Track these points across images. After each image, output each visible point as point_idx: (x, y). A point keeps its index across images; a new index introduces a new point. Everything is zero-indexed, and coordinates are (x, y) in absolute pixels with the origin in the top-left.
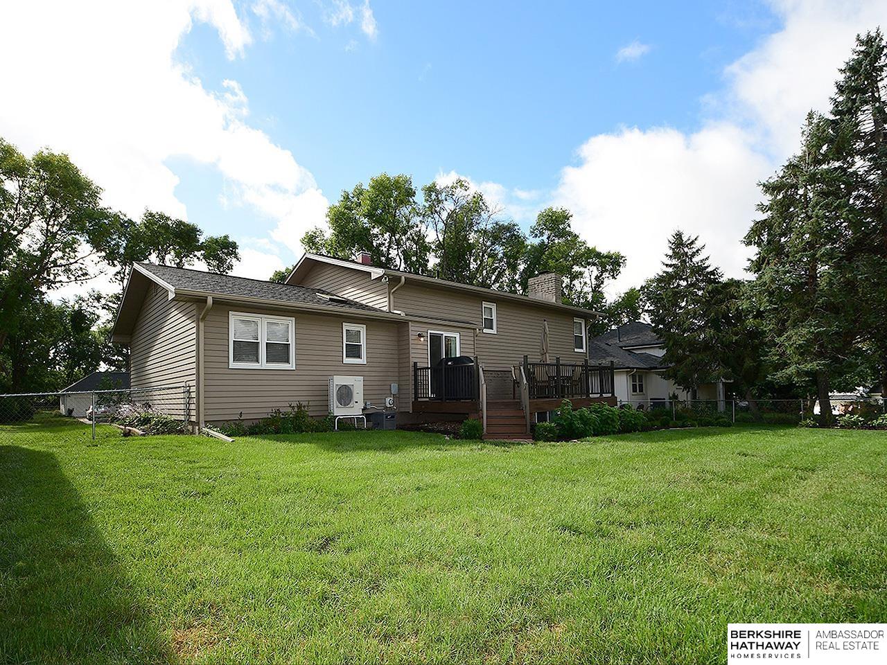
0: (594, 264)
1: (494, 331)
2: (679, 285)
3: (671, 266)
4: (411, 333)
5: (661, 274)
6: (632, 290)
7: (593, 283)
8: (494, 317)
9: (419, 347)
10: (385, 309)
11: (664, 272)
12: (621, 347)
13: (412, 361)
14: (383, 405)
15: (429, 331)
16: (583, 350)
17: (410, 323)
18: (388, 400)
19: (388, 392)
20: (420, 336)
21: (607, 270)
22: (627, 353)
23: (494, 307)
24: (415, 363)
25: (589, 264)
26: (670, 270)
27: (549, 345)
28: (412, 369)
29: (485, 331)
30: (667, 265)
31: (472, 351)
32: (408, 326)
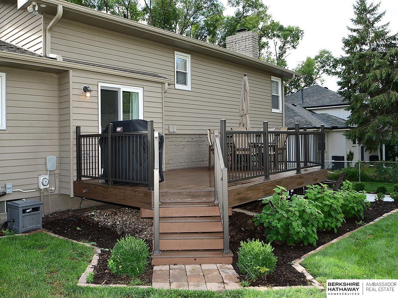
0: (279, 36)
1: (188, 87)
2: (361, 50)
3: (355, 31)
4: (72, 85)
5: (347, 38)
6: (309, 59)
7: (278, 52)
8: (189, 71)
9: (85, 105)
10: (40, 52)
11: (350, 36)
12: (305, 108)
13: (73, 125)
14: (36, 186)
15: (100, 84)
16: (279, 111)
17: (71, 72)
18: (41, 178)
19: (42, 167)
20: (86, 90)
21: (288, 42)
22: (310, 113)
23: (188, 58)
24: (78, 128)
25: (274, 36)
26: (355, 34)
27: (249, 105)
28: (73, 136)
29: (178, 86)
30: (351, 30)
31: (160, 110)
32: (68, 76)
